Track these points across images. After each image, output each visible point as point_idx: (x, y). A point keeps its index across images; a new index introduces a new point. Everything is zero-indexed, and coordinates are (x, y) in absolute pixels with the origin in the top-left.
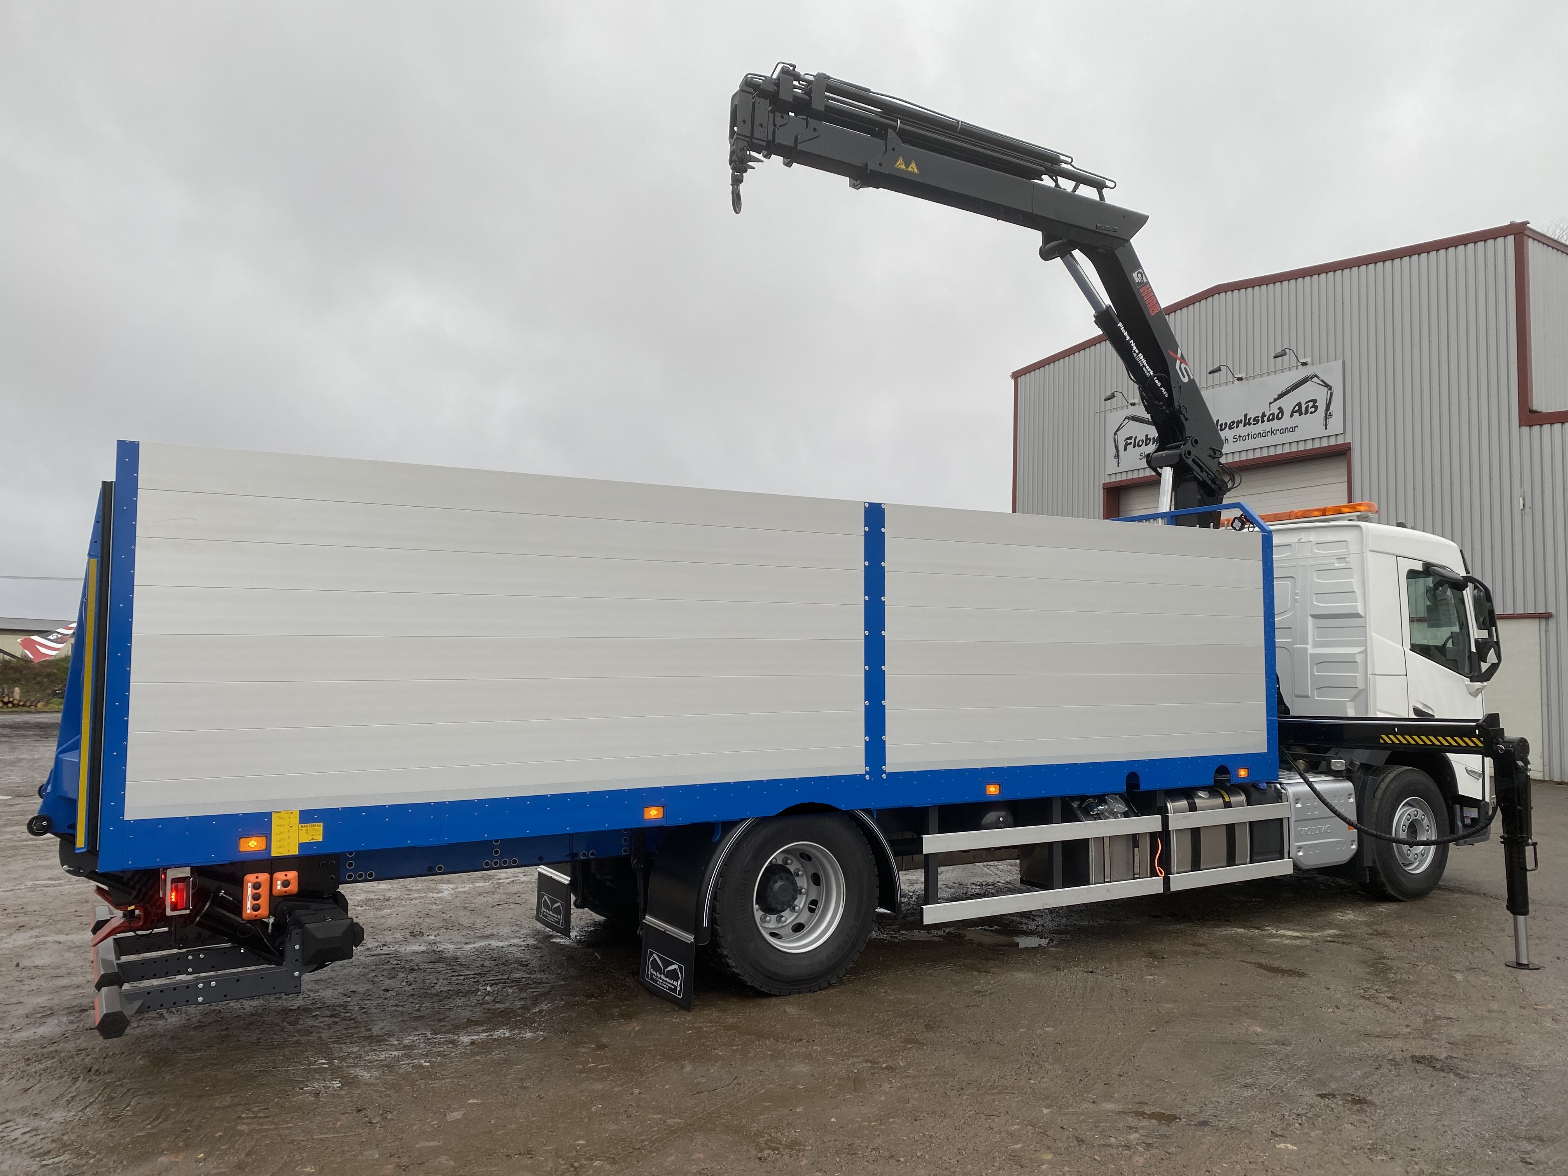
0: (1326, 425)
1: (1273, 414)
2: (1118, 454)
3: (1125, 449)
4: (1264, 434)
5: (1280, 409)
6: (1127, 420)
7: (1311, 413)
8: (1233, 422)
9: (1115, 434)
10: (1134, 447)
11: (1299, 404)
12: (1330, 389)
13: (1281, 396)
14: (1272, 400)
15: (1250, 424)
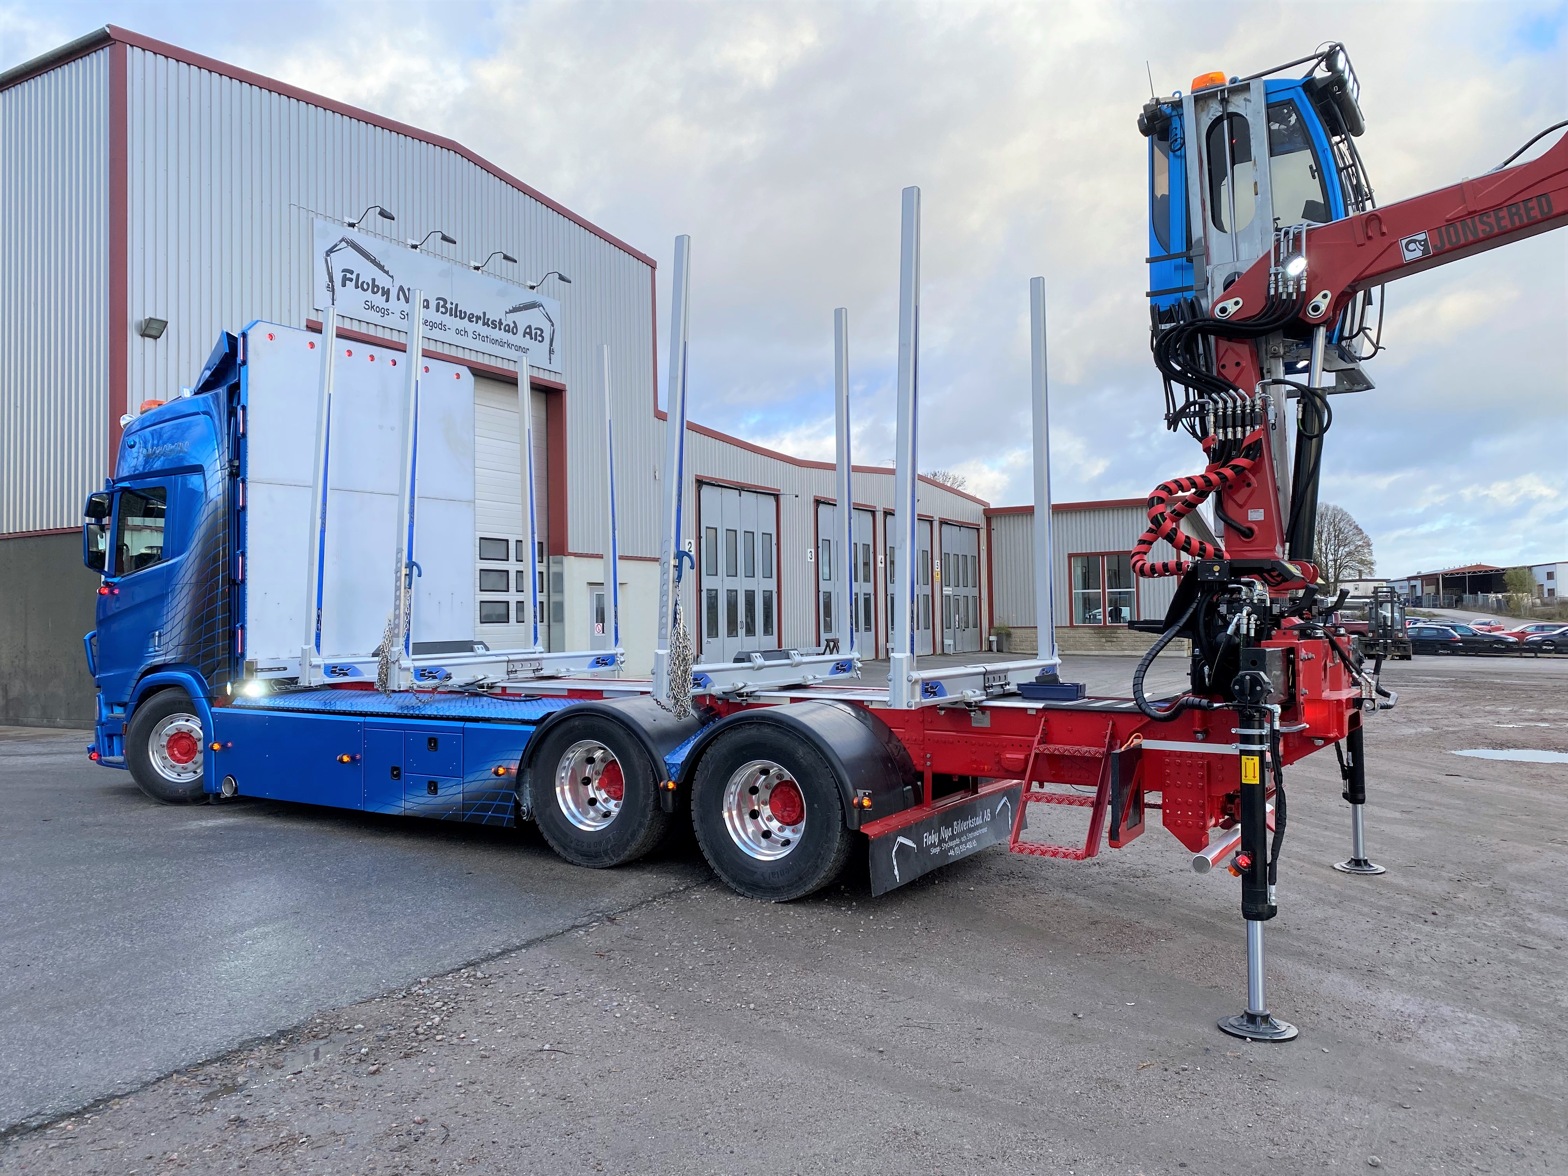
0: (550, 359)
1: (509, 325)
2: (333, 286)
3: (344, 285)
4: (502, 344)
5: (514, 322)
6: (344, 244)
7: (539, 341)
8: (473, 314)
9: (328, 255)
10: (357, 287)
11: (530, 327)
12: (553, 325)
13: (515, 310)
14: (508, 311)
15: (489, 326)
